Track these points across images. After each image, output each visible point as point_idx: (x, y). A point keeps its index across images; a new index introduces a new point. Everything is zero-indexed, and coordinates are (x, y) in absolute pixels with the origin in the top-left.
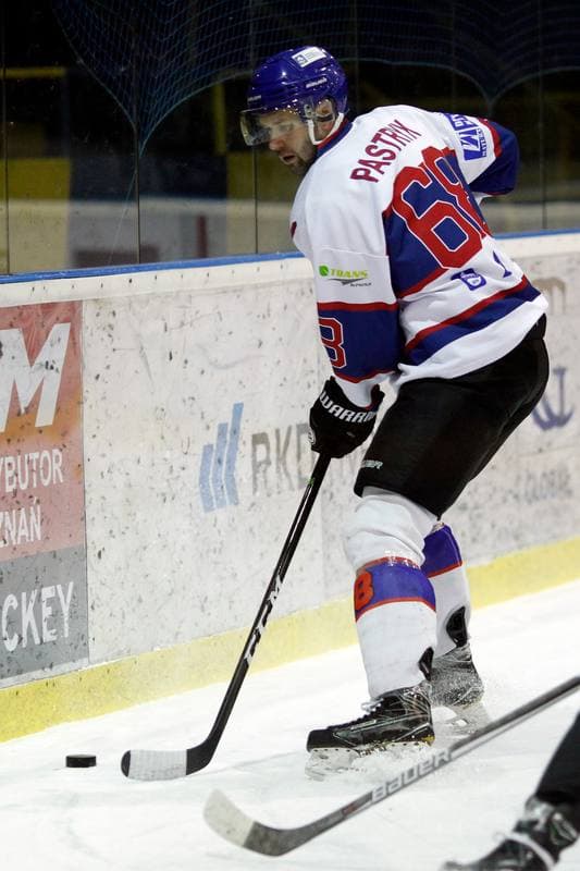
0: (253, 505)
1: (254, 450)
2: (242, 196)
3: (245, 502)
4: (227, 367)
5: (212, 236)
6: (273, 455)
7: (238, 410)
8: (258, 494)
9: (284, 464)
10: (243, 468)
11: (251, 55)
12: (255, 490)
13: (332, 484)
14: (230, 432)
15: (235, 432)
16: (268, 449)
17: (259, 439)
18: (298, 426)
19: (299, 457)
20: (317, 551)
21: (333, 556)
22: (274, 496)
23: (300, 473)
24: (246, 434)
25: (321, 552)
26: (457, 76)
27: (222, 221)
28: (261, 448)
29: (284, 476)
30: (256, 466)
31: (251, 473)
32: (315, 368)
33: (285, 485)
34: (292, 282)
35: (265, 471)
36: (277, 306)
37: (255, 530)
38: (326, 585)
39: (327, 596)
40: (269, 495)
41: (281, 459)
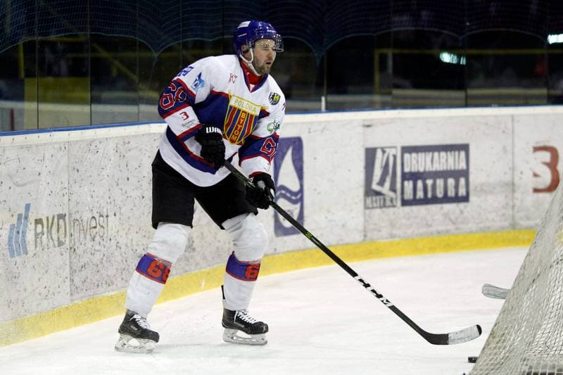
0: (35, 254)
1: (36, 227)
2: (31, 100)
3: (31, 254)
4: (22, 185)
5: (17, 120)
6: (45, 229)
7: (28, 207)
8: (37, 249)
9: (51, 234)
10: (30, 236)
11: (36, 30)
12: (36, 247)
13: (75, 244)
14: (23, 218)
15: (26, 218)
16: (43, 227)
17: (38, 221)
18: (58, 215)
19: (58, 231)
20: (67, 278)
21: (75, 280)
22: (46, 250)
23: (59, 239)
24: (32, 219)
25: (69, 278)
26: (140, 42)
27: (22, 112)
28: (39, 226)
29: (50, 240)
30: (36, 235)
31: (34, 239)
32: (66, 185)
33: (51, 244)
34: (56, 143)
35: (41, 238)
36: (48, 156)
37: (36, 267)
38: (71, 294)
39: (72, 300)
40: (43, 249)
41: (49, 231)
